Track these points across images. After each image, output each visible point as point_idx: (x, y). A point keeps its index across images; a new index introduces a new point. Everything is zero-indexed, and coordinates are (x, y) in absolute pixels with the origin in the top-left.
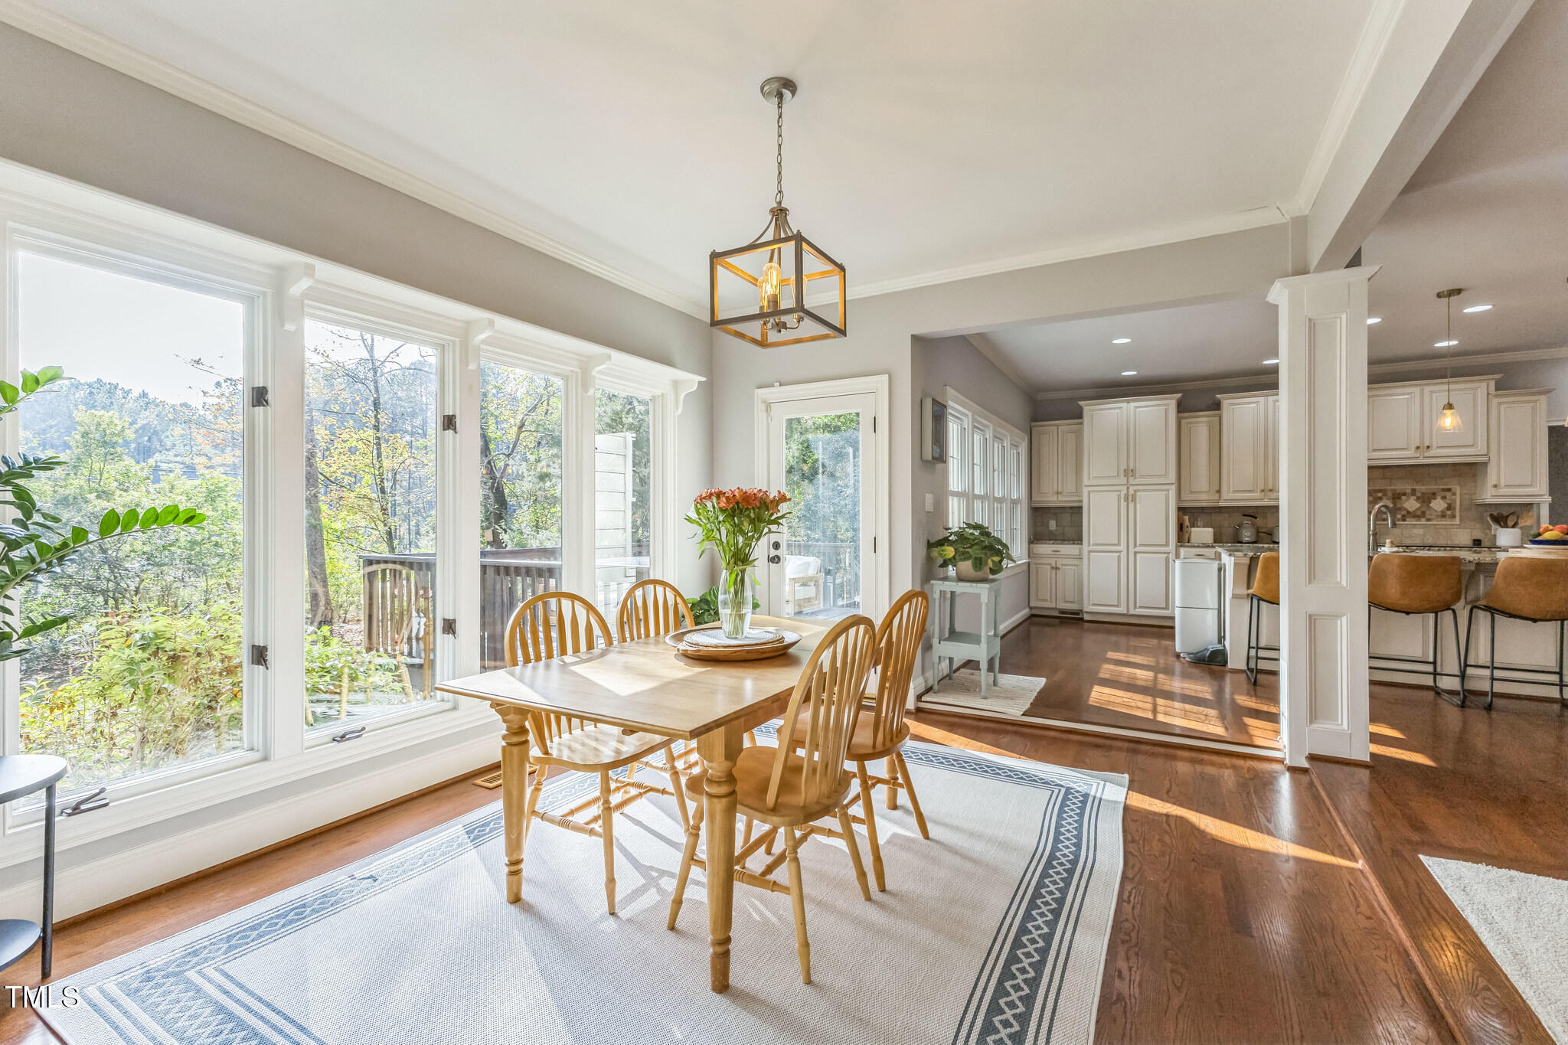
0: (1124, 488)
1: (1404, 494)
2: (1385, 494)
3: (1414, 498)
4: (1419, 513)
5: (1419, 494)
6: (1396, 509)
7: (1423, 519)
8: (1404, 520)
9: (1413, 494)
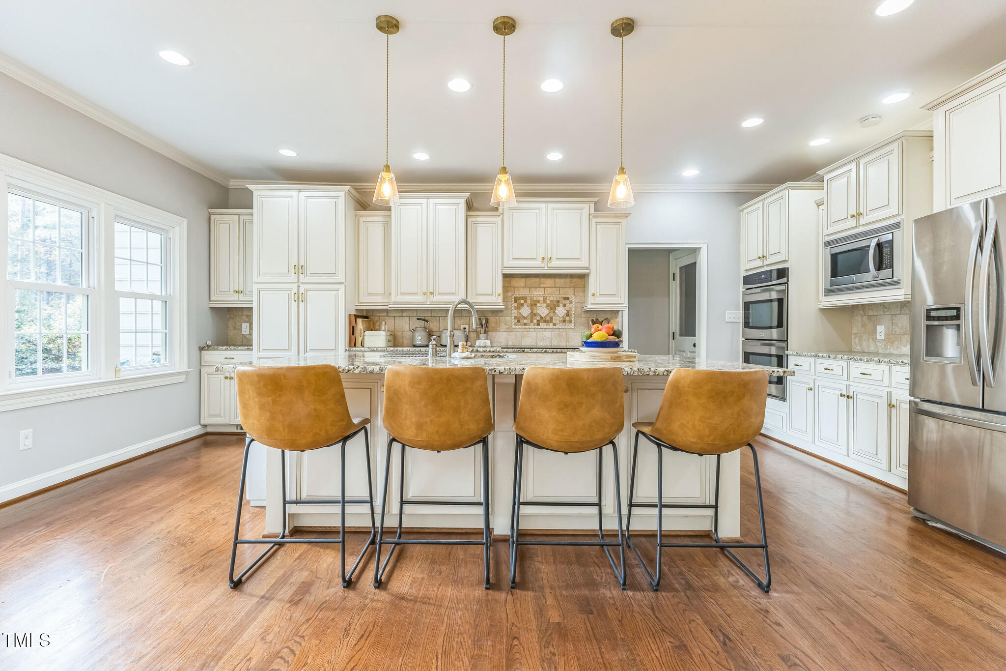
0: (295, 287)
1: (539, 302)
2: (526, 302)
3: (545, 305)
4: (548, 318)
5: (548, 302)
6: (533, 315)
7: (551, 324)
8: (538, 325)
9: (545, 301)
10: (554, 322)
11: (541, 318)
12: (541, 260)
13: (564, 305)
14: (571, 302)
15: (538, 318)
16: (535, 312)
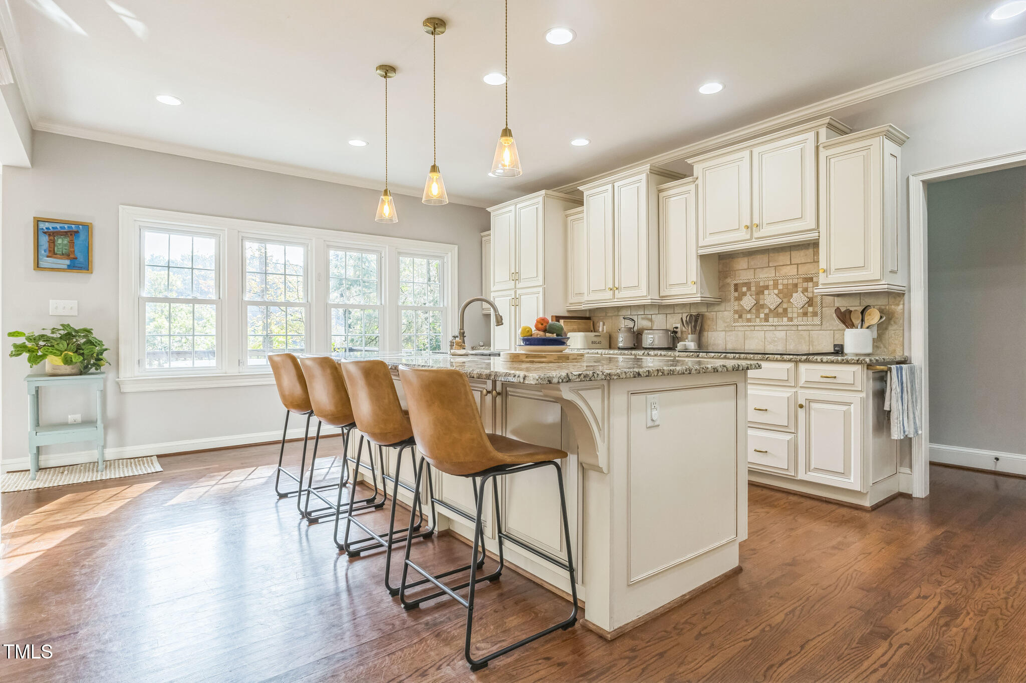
0: (513, 292)
1: (767, 287)
2: (749, 289)
3: (776, 291)
4: (780, 310)
5: (780, 287)
6: (758, 306)
7: (785, 319)
8: (766, 320)
9: (776, 285)
10: (790, 315)
11: (770, 310)
12: (744, 230)
13: (805, 290)
14: (816, 285)
15: (767, 311)
16: (761, 302)
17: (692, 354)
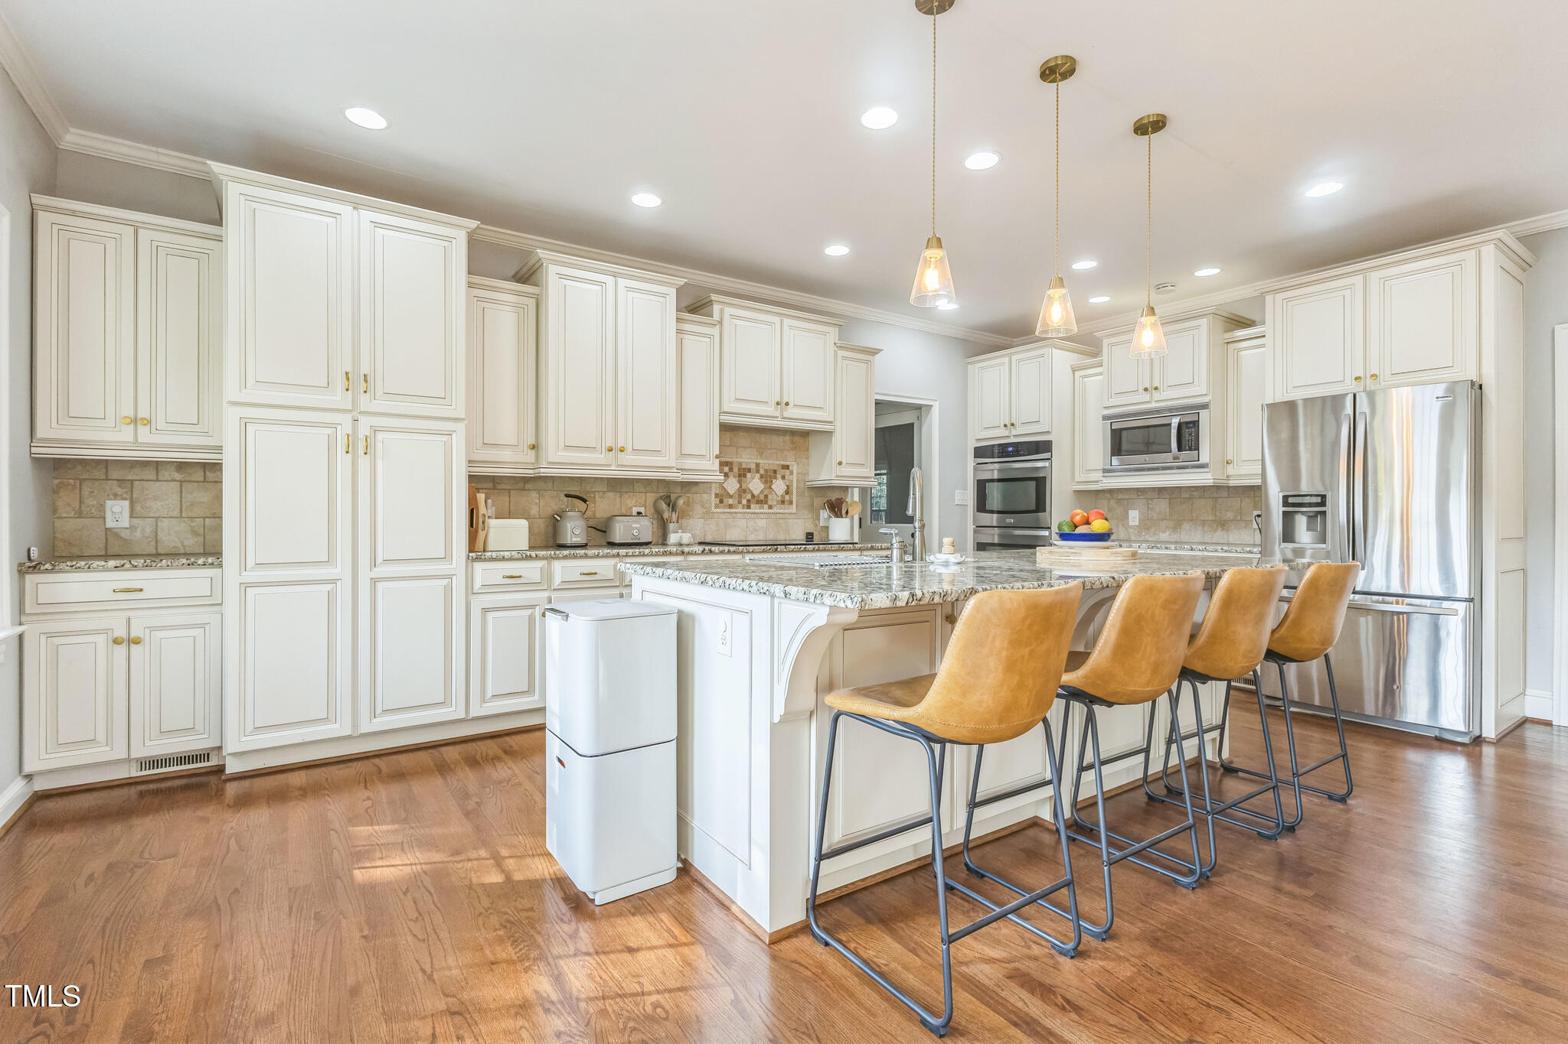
0: (346, 420)
1: (749, 470)
2: (731, 470)
3: (758, 476)
4: (762, 497)
5: (762, 471)
6: (742, 491)
7: (766, 506)
8: (749, 507)
9: (758, 471)
10: (770, 503)
11: (753, 496)
12: (774, 404)
13: (783, 477)
14: (792, 473)
15: (749, 496)
16: (744, 487)
17: (769, 547)
